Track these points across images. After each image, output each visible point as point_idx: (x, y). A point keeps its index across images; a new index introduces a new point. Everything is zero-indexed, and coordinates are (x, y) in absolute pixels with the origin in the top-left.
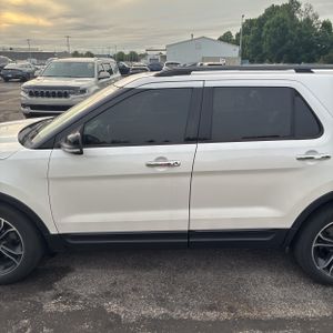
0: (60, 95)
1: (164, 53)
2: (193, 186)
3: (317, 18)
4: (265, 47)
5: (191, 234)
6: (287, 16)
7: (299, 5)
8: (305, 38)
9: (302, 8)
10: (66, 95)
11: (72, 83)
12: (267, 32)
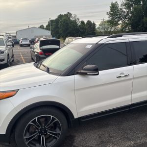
3: (79, 20)
4: (60, 31)
6: (67, 19)
7: (71, 15)
9: (73, 15)
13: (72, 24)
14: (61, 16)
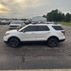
0: (15, 27)
1: (32, 19)
2: (36, 36)
3: (61, 13)
4: (52, 18)
5: (36, 41)
6: (56, 12)
8: (59, 17)
9: (59, 11)
10: (16, 27)
11: (17, 25)
12: (52, 15)
13: (58, 15)
14: (53, 11)
